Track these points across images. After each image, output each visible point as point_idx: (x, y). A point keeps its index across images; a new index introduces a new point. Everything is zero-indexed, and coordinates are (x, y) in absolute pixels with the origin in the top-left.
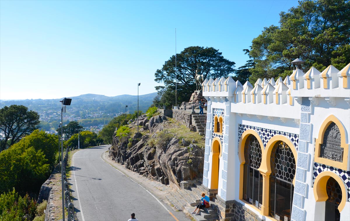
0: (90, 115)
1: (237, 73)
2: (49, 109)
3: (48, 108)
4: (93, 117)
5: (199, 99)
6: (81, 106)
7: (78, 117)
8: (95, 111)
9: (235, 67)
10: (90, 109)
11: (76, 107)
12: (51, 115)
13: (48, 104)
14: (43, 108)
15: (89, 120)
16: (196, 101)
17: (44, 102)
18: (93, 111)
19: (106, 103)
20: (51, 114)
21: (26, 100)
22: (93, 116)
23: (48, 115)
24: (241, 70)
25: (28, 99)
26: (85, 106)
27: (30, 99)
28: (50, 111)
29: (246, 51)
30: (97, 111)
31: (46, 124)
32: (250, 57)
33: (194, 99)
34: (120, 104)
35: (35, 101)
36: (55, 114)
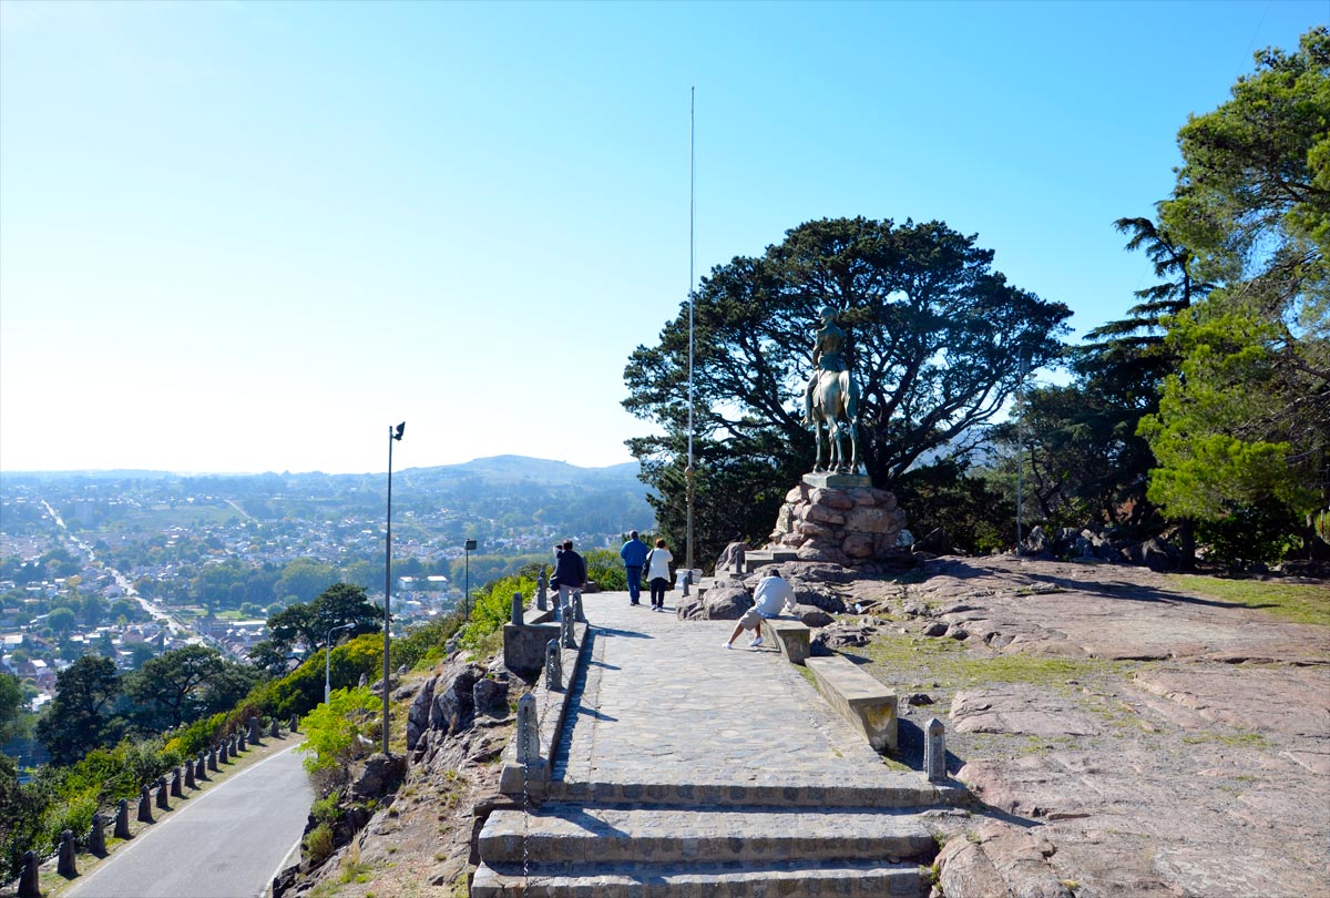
0: (501, 540)
1: (1079, 368)
2: (346, 514)
3: (344, 507)
4: (513, 550)
5: (819, 530)
6: (472, 503)
7: (456, 548)
8: (524, 524)
9: (1071, 333)
10: (506, 516)
11: (453, 507)
12: (353, 535)
13: (345, 493)
14: (325, 509)
15: (497, 558)
16: (798, 543)
17: (331, 485)
18: (518, 523)
19: (572, 494)
20: (354, 530)
21: (265, 474)
22: (513, 545)
23: (339, 534)
24: (1102, 347)
25: (274, 471)
26: (486, 505)
27: (279, 471)
28: (347, 522)
29: (1132, 228)
30: (533, 523)
31: (325, 571)
32: (1161, 268)
33: (790, 530)
34: (626, 497)
35: (295, 481)
36: (370, 532)
